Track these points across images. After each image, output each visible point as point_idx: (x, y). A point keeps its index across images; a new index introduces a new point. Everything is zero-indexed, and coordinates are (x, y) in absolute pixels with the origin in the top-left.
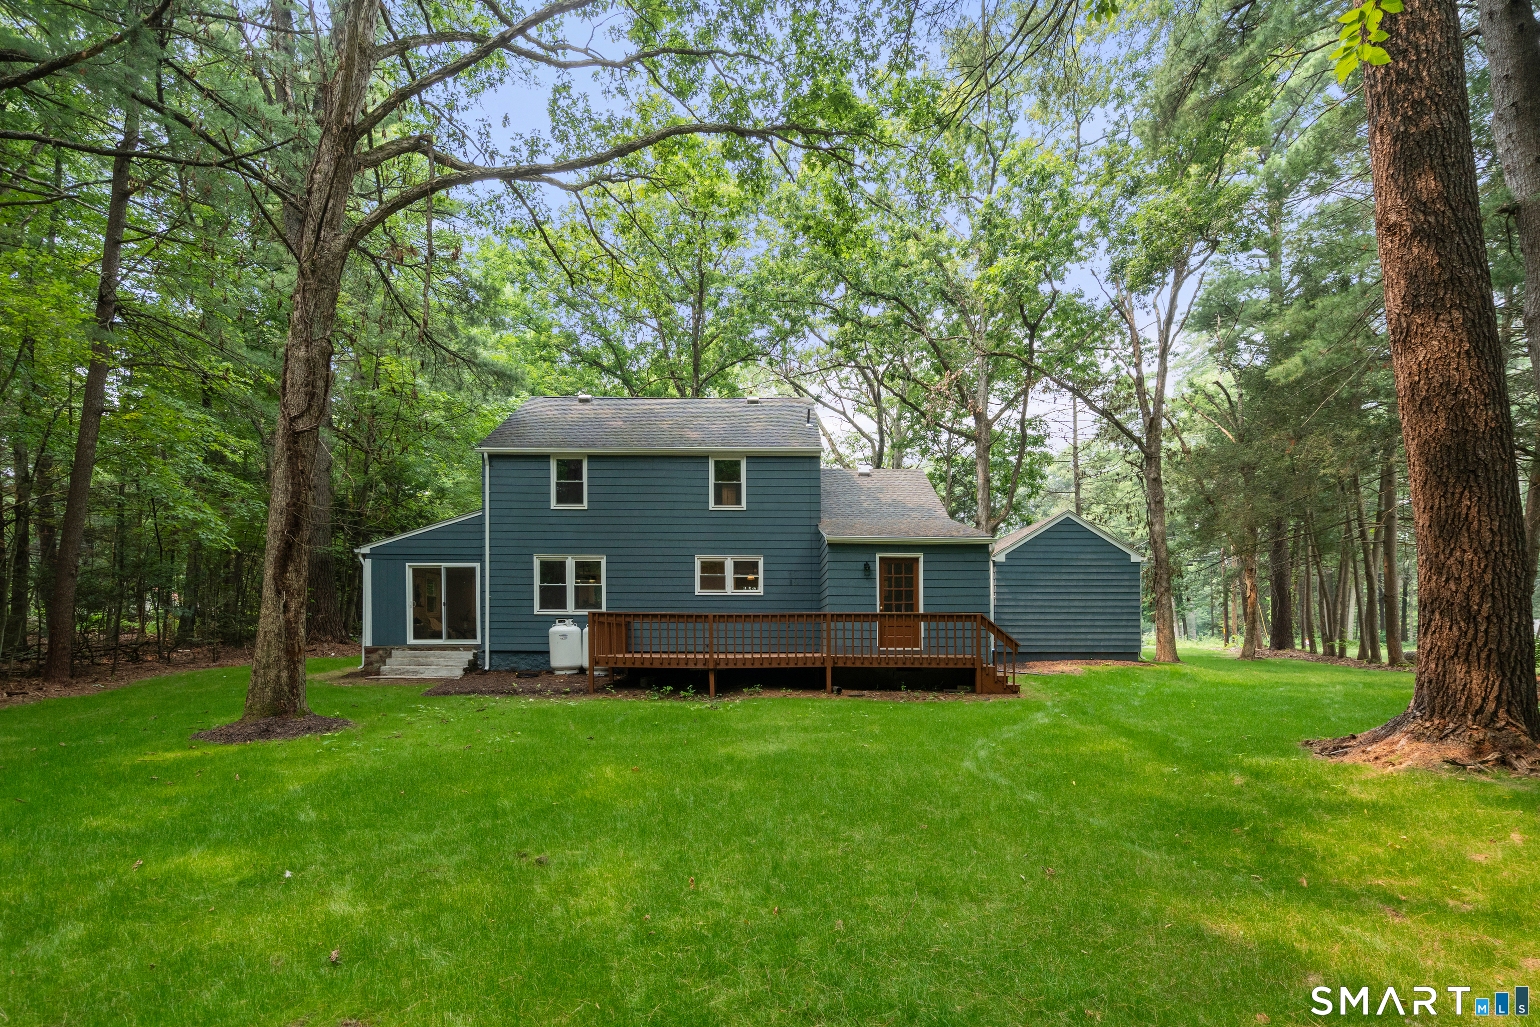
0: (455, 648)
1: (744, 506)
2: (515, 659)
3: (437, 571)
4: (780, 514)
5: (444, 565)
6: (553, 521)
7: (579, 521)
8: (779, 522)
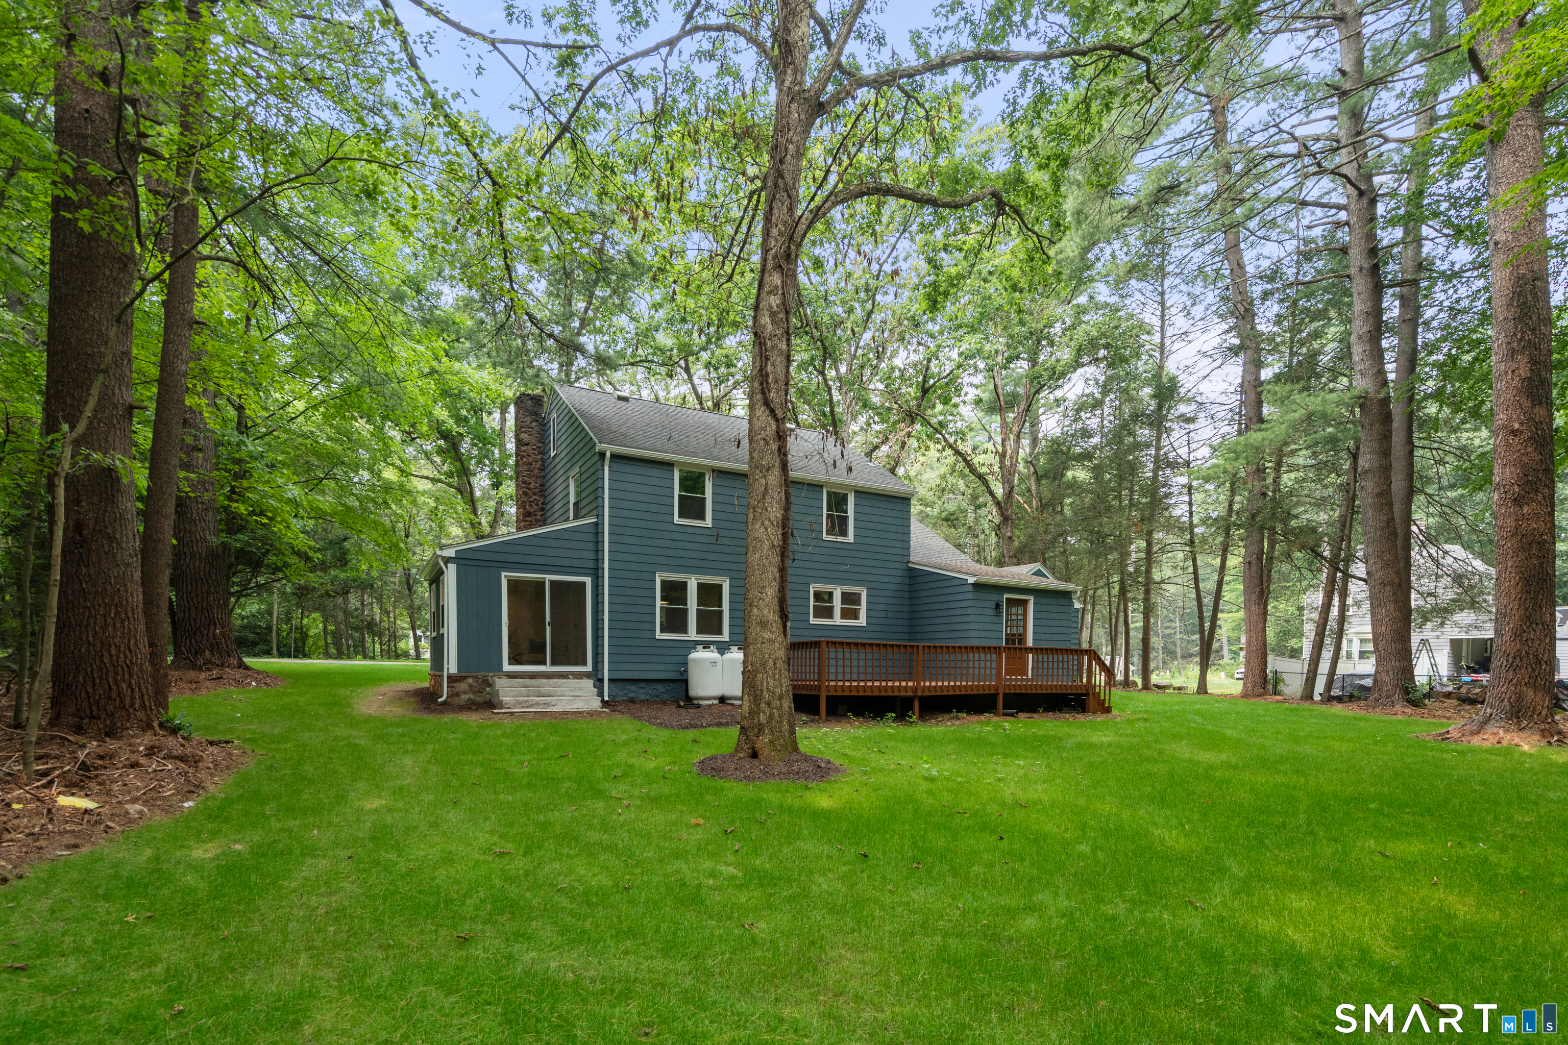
0: (564, 676)
1: (851, 538)
2: (633, 688)
3: (541, 584)
4: (879, 549)
5: (549, 577)
6: (675, 536)
7: (702, 539)
8: (879, 556)
